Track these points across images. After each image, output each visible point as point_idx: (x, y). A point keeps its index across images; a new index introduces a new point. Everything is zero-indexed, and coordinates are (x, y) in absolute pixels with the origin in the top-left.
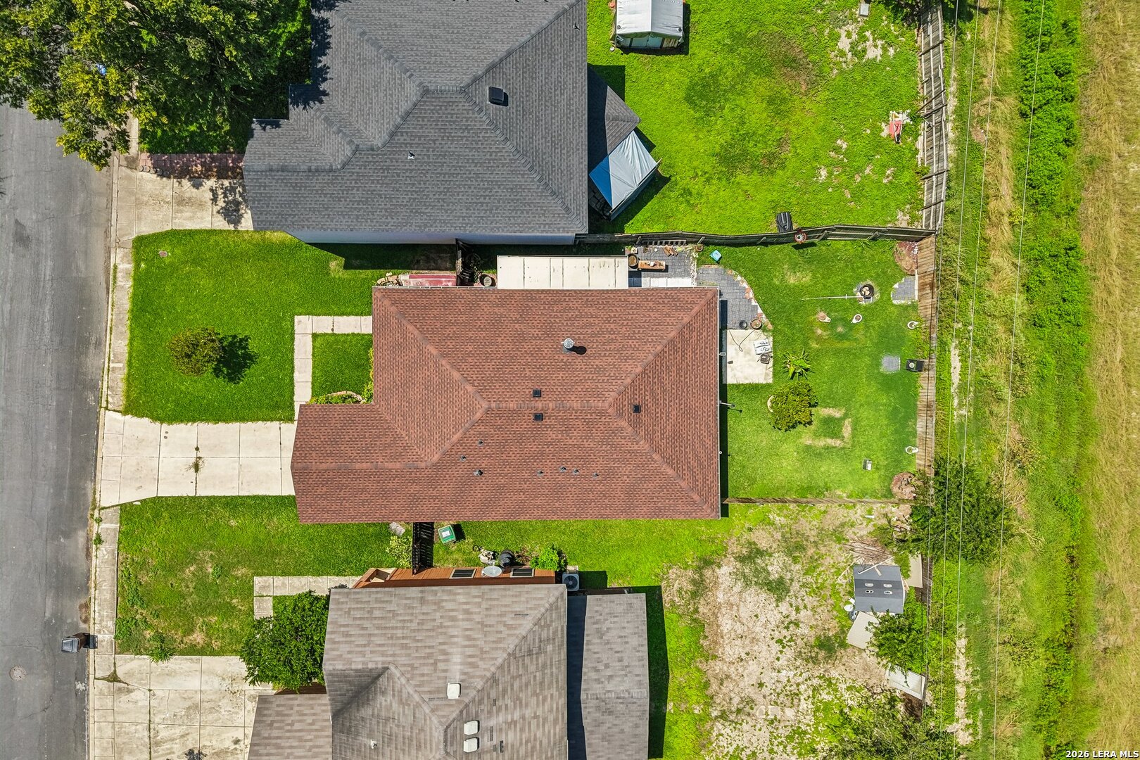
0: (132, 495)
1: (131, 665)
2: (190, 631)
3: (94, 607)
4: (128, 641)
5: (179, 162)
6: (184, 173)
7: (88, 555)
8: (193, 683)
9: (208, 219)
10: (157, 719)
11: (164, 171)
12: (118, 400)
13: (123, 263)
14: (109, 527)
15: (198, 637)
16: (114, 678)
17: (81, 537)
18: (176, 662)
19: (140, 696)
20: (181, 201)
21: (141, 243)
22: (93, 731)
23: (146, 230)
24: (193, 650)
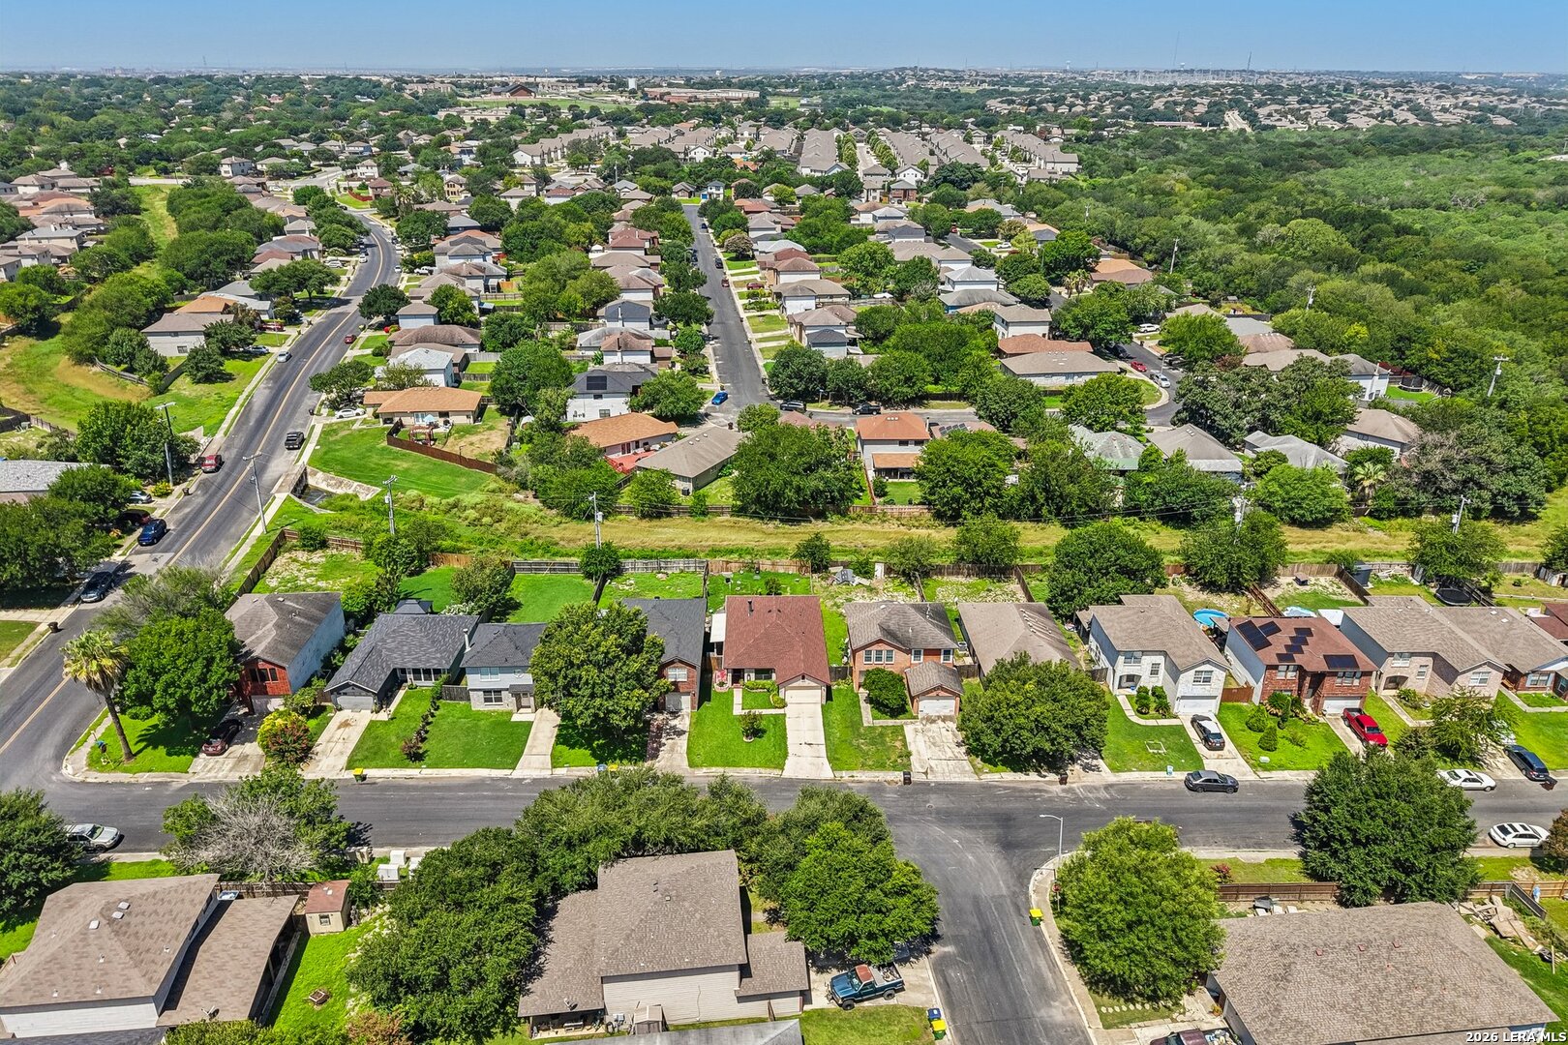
0: (827, 766)
1: (916, 767)
2: (895, 746)
3: (889, 778)
4: (906, 768)
5: (650, 751)
6: (657, 750)
7: (861, 782)
8: (921, 745)
9: (682, 742)
10: (943, 757)
11: (655, 756)
12: (777, 772)
13: (701, 772)
14: (845, 775)
15: (898, 744)
16: (926, 773)
17: (852, 784)
18: (911, 748)
19: (933, 763)
20: (672, 750)
21: (692, 765)
22: (957, 780)
23: (686, 763)
24: (905, 745)
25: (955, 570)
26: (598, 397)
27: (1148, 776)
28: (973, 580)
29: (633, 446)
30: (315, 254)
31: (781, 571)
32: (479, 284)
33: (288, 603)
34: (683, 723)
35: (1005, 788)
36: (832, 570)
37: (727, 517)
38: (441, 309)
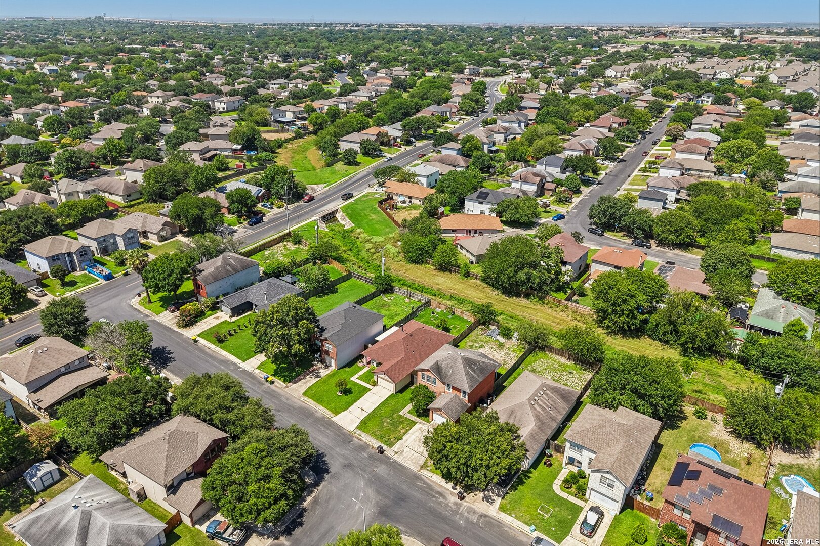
0: (357, 424)
1: (396, 448)
2: (400, 432)
3: (375, 445)
4: (391, 445)
5: (297, 379)
6: (300, 380)
7: (361, 440)
8: (413, 437)
9: (314, 381)
10: (416, 450)
11: (296, 382)
12: (332, 415)
13: (304, 399)
14: (359, 433)
15: (403, 431)
16: (396, 453)
17: (355, 439)
18: (405, 438)
19: (406, 450)
20: (305, 383)
21: (304, 394)
22: (406, 464)
23: (304, 392)
24: (405, 434)
25: (561, 353)
26: (481, 203)
27: (517, 524)
28: (571, 363)
29: (473, 232)
30: (448, 113)
31: (465, 318)
32: (502, 137)
33: (231, 260)
34: (324, 373)
35: (425, 483)
36: (491, 327)
37: (478, 281)
38: (464, 147)
